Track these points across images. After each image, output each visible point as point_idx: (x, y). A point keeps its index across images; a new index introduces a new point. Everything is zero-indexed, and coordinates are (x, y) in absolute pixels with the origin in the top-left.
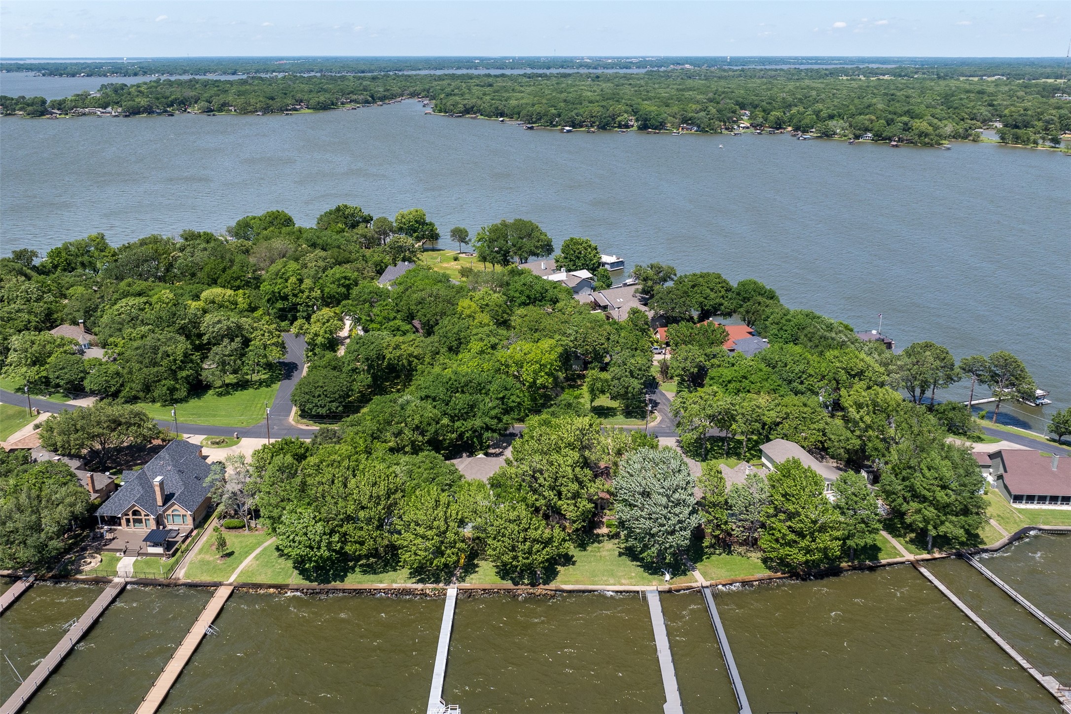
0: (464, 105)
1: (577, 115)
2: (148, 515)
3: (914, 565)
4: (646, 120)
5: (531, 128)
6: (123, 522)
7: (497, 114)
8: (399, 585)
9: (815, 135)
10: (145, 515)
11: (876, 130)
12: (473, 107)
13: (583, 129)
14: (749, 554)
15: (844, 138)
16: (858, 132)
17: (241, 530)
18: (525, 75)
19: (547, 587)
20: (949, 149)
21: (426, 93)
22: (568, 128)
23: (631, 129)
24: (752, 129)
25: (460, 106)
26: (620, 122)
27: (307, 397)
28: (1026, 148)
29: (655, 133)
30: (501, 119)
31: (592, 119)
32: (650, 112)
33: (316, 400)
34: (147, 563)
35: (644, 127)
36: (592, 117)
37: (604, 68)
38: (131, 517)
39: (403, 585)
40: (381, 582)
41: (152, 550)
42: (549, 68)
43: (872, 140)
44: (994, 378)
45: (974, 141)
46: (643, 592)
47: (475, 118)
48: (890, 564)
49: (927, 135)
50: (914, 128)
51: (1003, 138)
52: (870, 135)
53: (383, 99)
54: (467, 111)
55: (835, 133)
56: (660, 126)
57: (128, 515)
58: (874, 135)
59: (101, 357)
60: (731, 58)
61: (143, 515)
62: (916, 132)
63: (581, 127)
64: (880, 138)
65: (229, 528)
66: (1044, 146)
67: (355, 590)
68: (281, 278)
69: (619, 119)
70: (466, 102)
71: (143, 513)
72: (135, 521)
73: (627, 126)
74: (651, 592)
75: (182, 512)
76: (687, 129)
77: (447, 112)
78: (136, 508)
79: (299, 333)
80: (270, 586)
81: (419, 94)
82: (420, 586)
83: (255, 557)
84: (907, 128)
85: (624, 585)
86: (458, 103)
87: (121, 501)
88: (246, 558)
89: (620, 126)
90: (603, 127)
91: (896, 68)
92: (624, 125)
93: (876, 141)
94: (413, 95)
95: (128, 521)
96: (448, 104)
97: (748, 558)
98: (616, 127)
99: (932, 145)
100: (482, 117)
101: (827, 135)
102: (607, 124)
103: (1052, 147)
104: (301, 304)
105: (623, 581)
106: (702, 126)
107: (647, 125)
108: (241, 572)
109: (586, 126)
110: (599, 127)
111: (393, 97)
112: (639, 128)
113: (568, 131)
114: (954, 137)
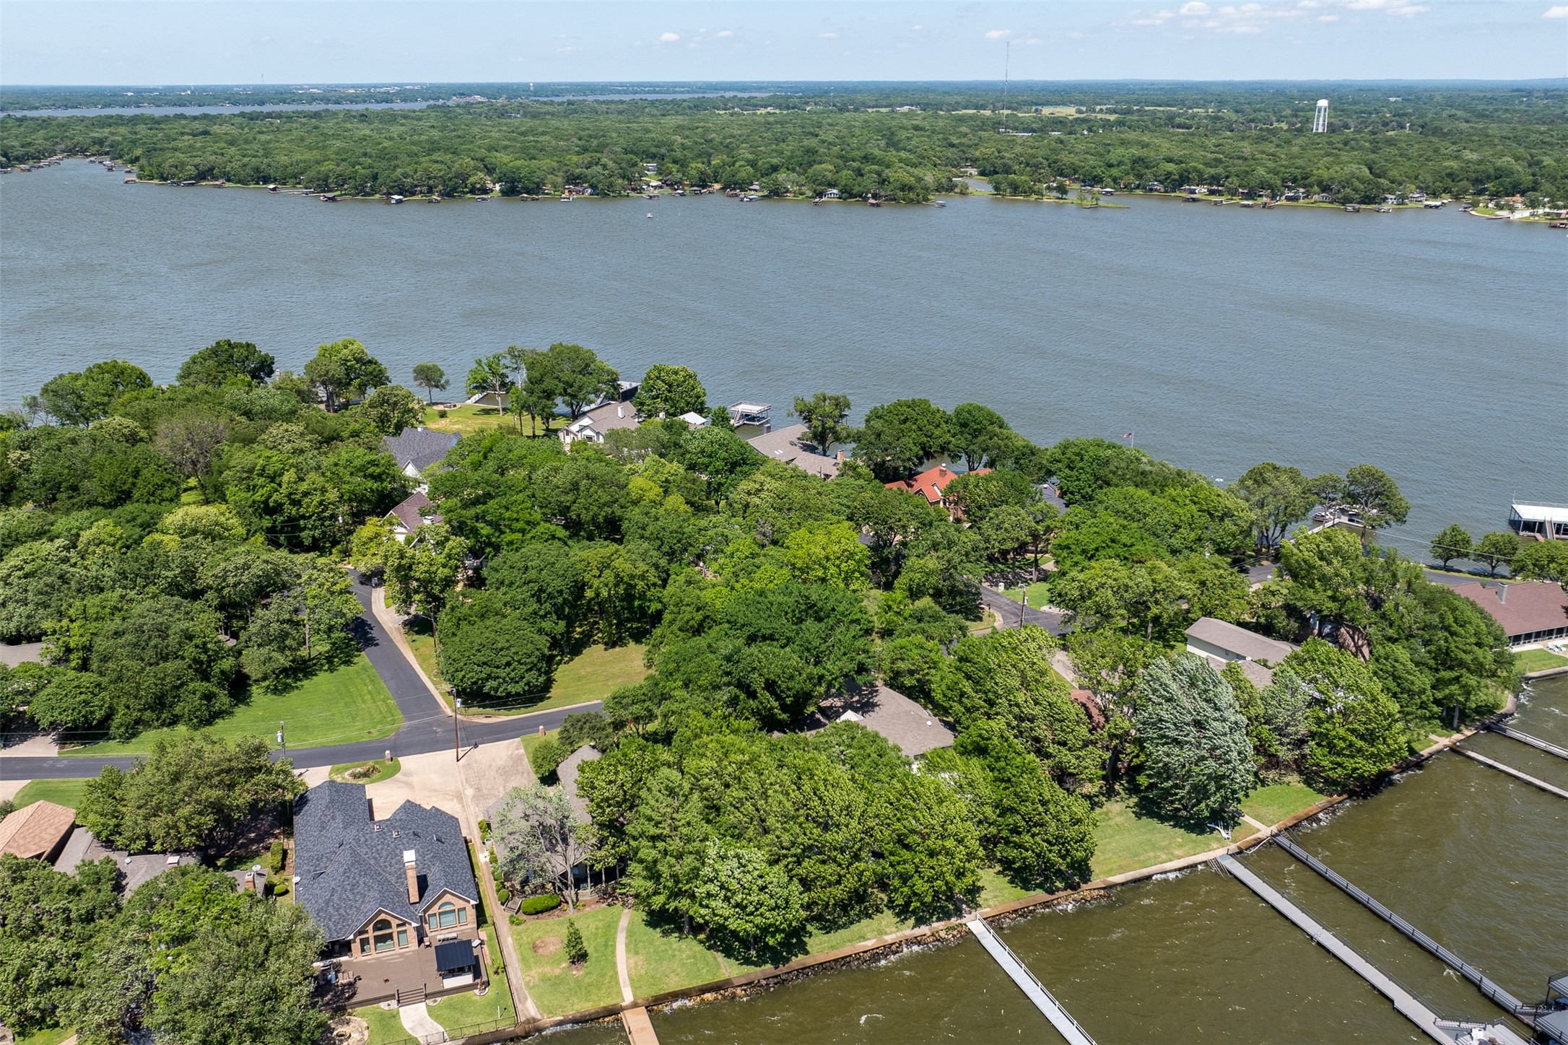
0: (196, 166)
1: (405, 175)
2: (404, 924)
3: (1454, 750)
4: (513, 181)
5: (333, 199)
6: (356, 947)
7: (259, 178)
8: (893, 936)
9: (761, 194)
10: (398, 926)
11: (843, 183)
12: (212, 169)
13: (418, 197)
14: (1286, 779)
15: (801, 197)
16: (820, 188)
17: (556, 912)
18: (242, 115)
19: (1089, 885)
20: (943, 206)
21: (97, 147)
22: (396, 197)
23: (491, 195)
24: (667, 190)
25: (189, 167)
26: (473, 185)
27: (487, 670)
28: (1028, 201)
29: (533, 199)
30: (272, 186)
31: (431, 182)
32: (518, 169)
33: (501, 672)
34: (451, 1006)
35: (511, 191)
36: (430, 178)
37: (352, 102)
38: (371, 934)
39: (899, 934)
40: (863, 938)
41: (450, 983)
42: (262, 103)
43: (840, 198)
44: (1353, 498)
45: (962, 193)
46: (1215, 860)
47: (220, 186)
48: (1431, 755)
49: (911, 188)
50: (892, 180)
51: (997, 188)
52: (835, 191)
53: (21, 159)
54: (204, 174)
55: (787, 191)
56: (535, 189)
57: (367, 932)
58: (840, 191)
59: (37, 660)
60: (535, 85)
61: (394, 925)
62: (897, 185)
63: (413, 194)
64: (848, 194)
65: (537, 913)
66: (1050, 198)
67: (836, 961)
68: (261, 475)
69: (472, 180)
70: (197, 160)
71: (394, 922)
72: (379, 939)
73: (485, 191)
74: (1222, 857)
75: (461, 904)
76: (578, 192)
77: (166, 179)
78: (383, 916)
79: (399, 564)
80: (704, 990)
81: (86, 151)
82: (924, 930)
83: (628, 951)
84: (883, 182)
85: (1182, 857)
86: (183, 164)
87: (342, 911)
88: (614, 952)
89: (472, 191)
90: (449, 194)
91: (770, 97)
92: (479, 189)
93: (845, 199)
94: (71, 152)
95: (364, 942)
96: (167, 165)
97: (1288, 784)
98: (467, 193)
99: (918, 202)
100: (231, 184)
101: (776, 193)
102: (455, 189)
103: (1059, 198)
104: (310, 517)
105: (1177, 852)
106: (600, 186)
107: (514, 188)
108: (631, 980)
109: (421, 192)
110: (441, 194)
111: (37, 156)
112: (505, 193)
113: (399, 202)
114: (937, 190)
